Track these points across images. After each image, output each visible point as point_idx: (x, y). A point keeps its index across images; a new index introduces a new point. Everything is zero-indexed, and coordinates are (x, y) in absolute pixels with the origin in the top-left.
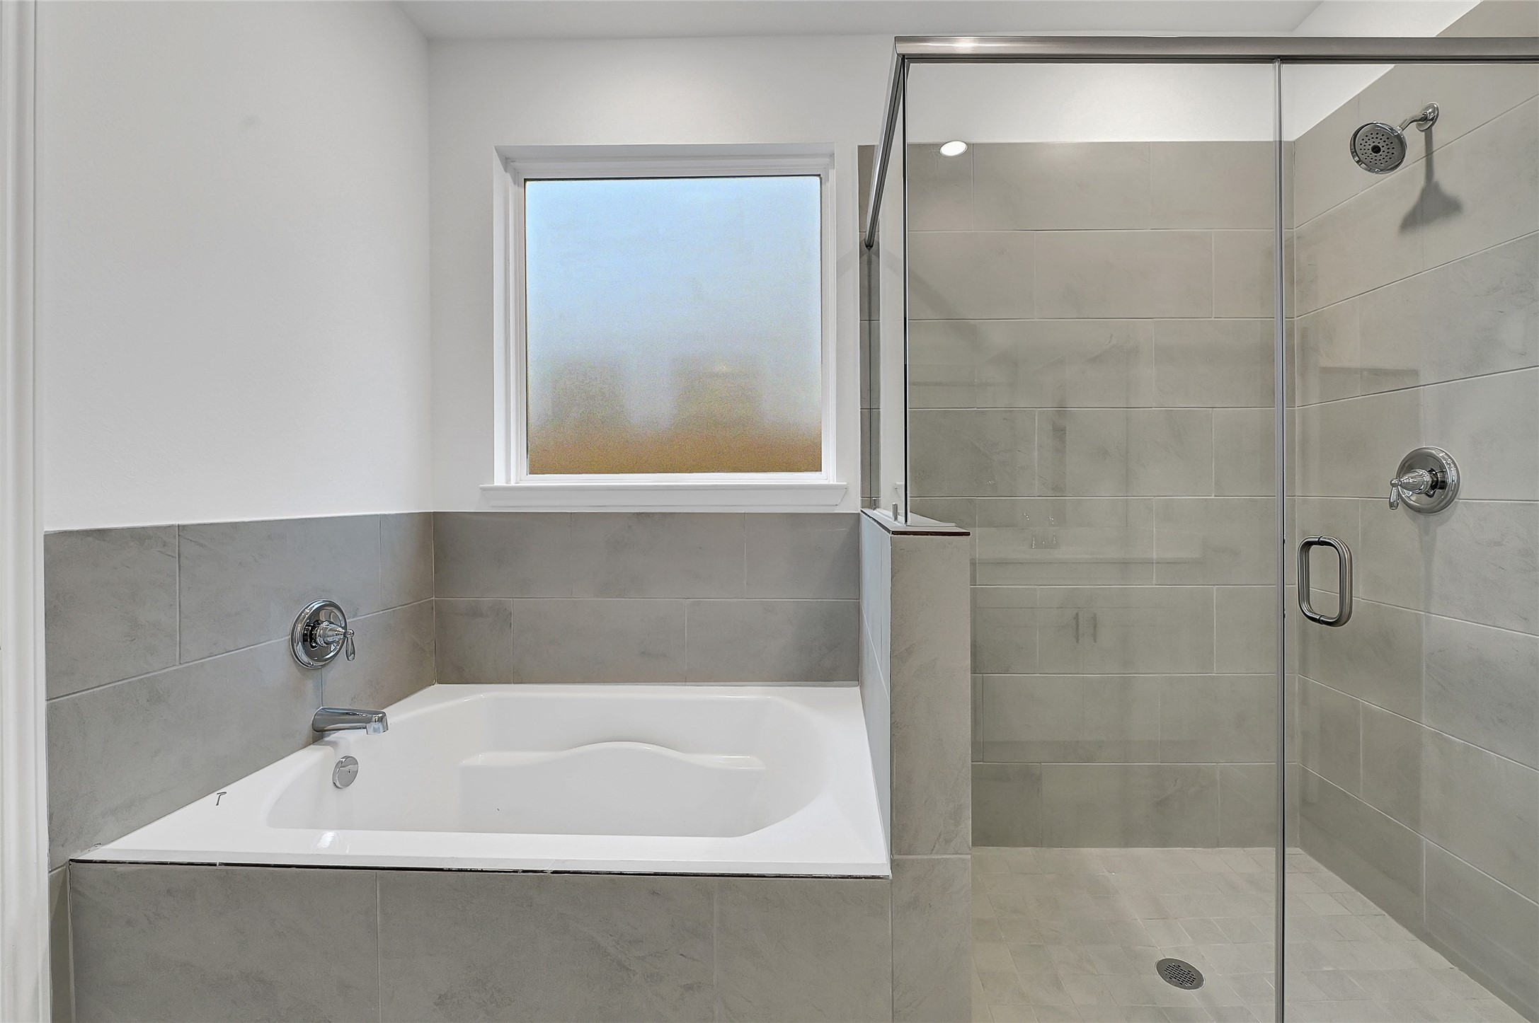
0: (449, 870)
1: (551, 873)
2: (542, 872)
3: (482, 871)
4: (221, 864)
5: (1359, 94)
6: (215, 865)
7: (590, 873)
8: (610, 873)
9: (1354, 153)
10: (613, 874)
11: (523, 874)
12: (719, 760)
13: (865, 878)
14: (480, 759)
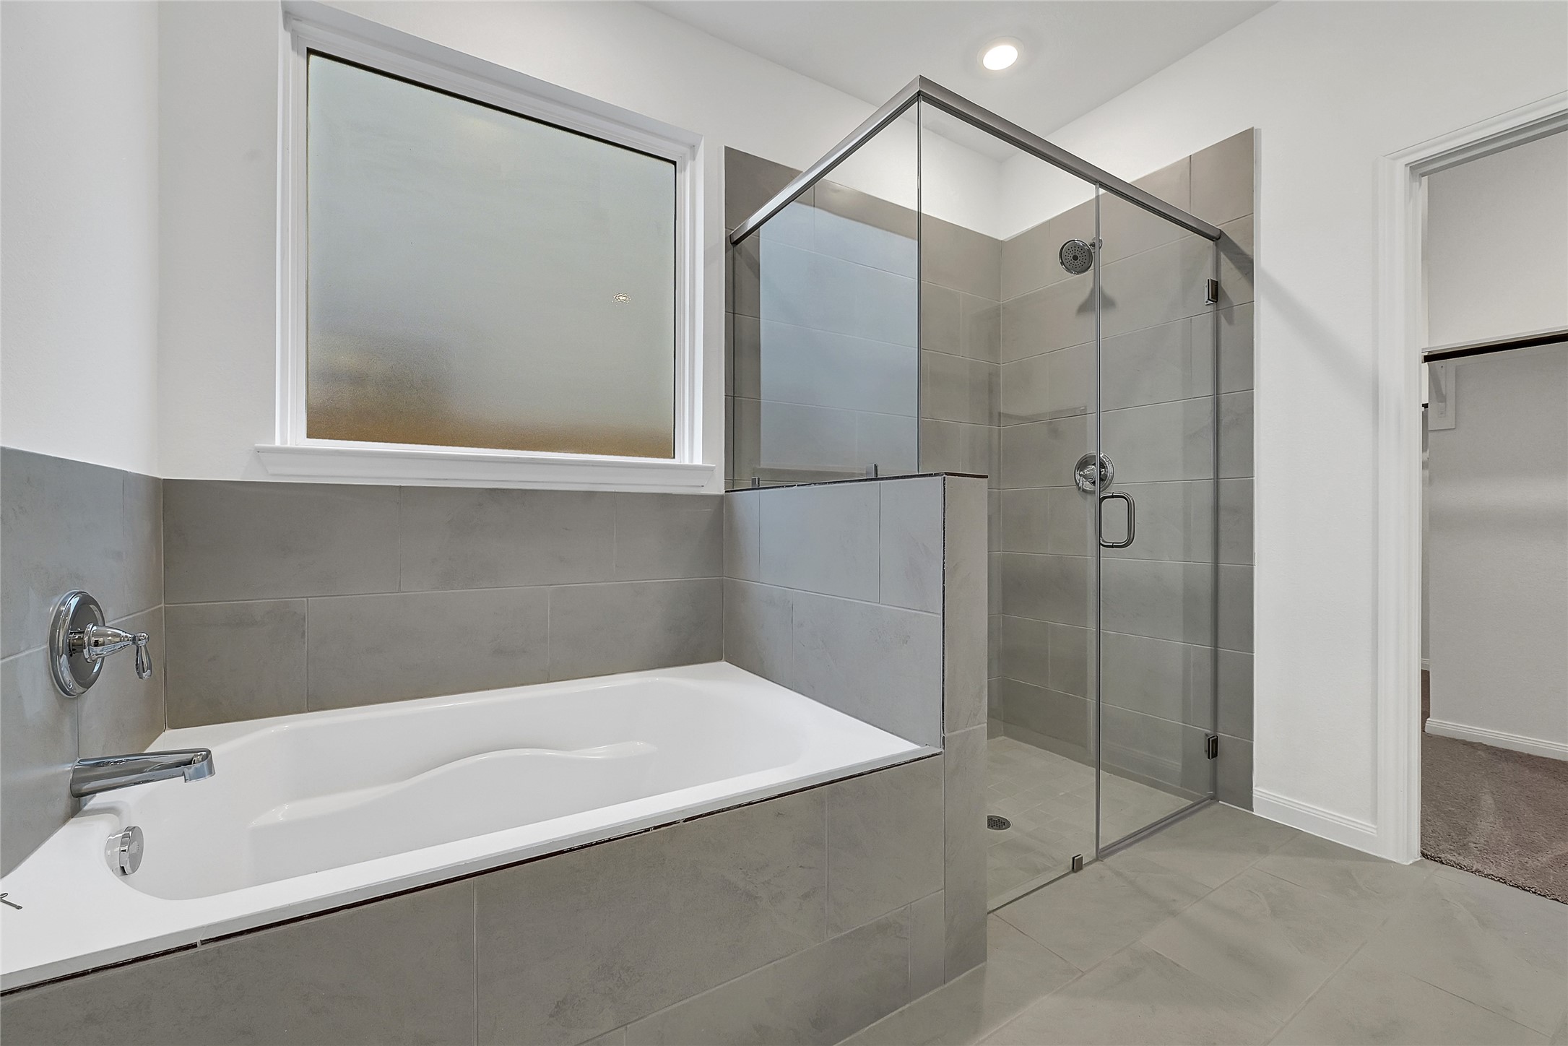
0: (571, 850)
1: (684, 822)
2: (675, 823)
3: (610, 840)
4: (204, 942)
5: (1049, 220)
6: (194, 946)
7: (722, 811)
8: (740, 806)
9: (1062, 263)
10: (743, 806)
11: (655, 831)
12: (600, 753)
13: (928, 757)
14: (281, 814)
